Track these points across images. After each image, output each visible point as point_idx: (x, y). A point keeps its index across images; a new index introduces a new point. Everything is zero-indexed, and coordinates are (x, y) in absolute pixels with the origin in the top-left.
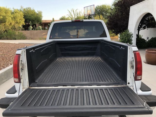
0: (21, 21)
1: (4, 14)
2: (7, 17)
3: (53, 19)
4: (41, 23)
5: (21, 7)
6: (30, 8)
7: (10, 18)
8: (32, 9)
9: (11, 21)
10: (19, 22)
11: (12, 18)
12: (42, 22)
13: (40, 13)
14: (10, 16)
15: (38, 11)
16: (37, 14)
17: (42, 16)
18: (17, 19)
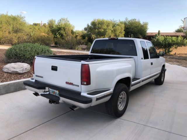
0: (120, 33)
1: (105, 27)
2: (107, 30)
3: (159, 31)
4: (145, 36)
5: (126, 19)
6: (136, 20)
7: (110, 31)
8: (137, 21)
9: (110, 34)
10: (118, 35)
11: (112, 31)
12: (147, 35)
13: (146, 24)
14: (110, 29)
15: (143, 23)
16: (142, 26)
17: (147, 28)
18: (116, 32)
